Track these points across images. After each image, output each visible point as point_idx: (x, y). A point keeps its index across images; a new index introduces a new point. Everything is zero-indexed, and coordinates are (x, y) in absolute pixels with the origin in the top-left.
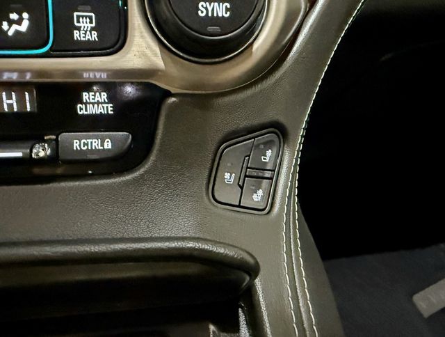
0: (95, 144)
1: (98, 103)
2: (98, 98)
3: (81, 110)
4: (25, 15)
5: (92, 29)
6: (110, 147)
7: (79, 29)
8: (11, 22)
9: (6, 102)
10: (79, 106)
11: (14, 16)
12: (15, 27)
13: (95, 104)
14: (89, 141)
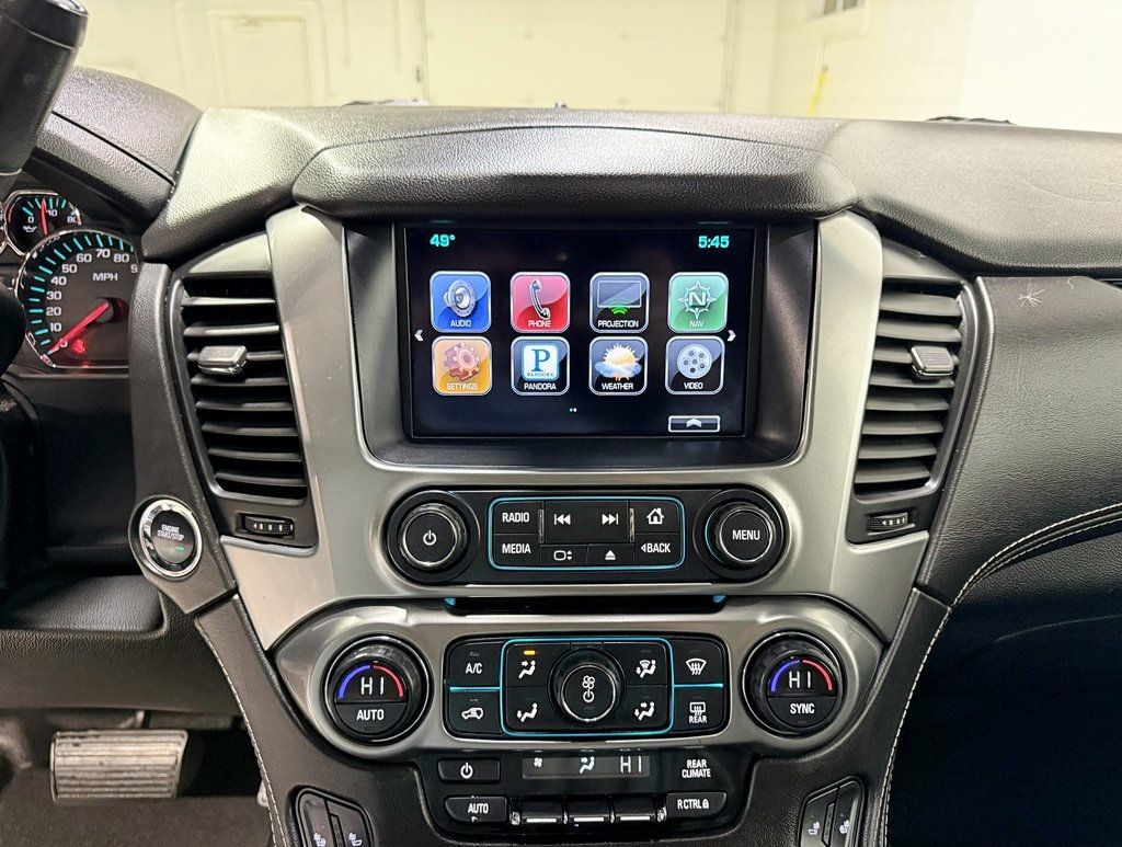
0: (695, 803)
1: (699, 768)
2: (699, 765)
3: (685, 775)
4: (652, 704)
5: (703, 714)
6: (707, 807)
7: (693, 715)
8: (641, 710)
9: (623, 764)
10: (684, 771)
11: (644, 705)
12: (644, 713)
13: (697, 769)
14: (690, 801)
